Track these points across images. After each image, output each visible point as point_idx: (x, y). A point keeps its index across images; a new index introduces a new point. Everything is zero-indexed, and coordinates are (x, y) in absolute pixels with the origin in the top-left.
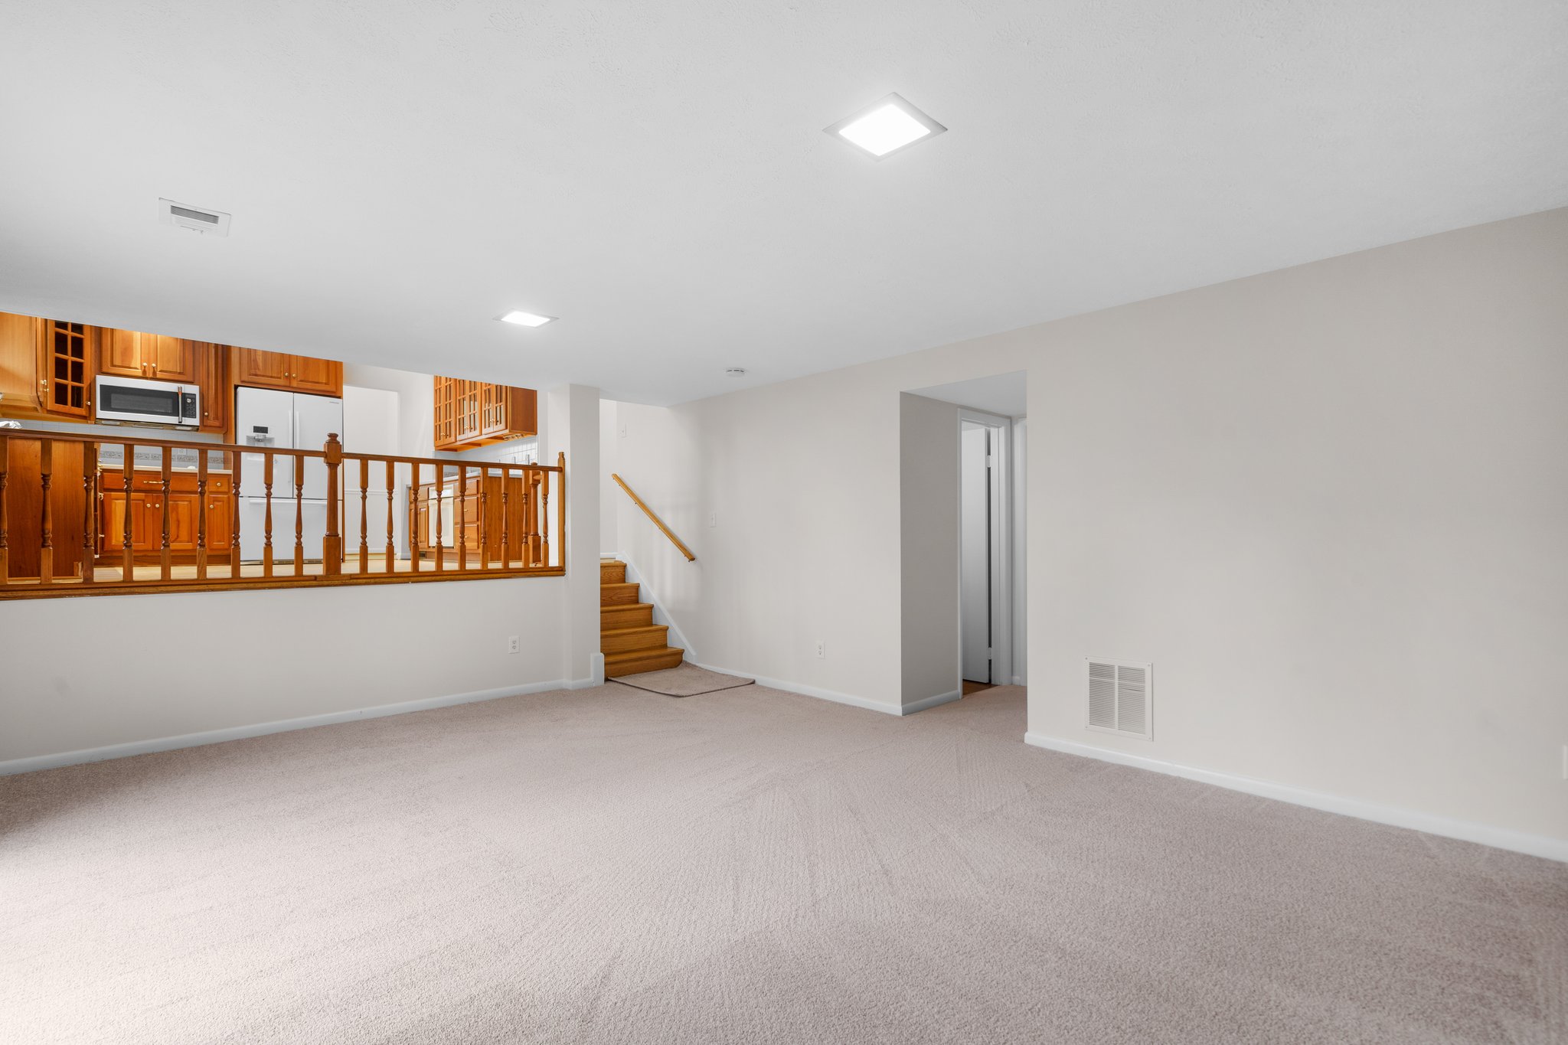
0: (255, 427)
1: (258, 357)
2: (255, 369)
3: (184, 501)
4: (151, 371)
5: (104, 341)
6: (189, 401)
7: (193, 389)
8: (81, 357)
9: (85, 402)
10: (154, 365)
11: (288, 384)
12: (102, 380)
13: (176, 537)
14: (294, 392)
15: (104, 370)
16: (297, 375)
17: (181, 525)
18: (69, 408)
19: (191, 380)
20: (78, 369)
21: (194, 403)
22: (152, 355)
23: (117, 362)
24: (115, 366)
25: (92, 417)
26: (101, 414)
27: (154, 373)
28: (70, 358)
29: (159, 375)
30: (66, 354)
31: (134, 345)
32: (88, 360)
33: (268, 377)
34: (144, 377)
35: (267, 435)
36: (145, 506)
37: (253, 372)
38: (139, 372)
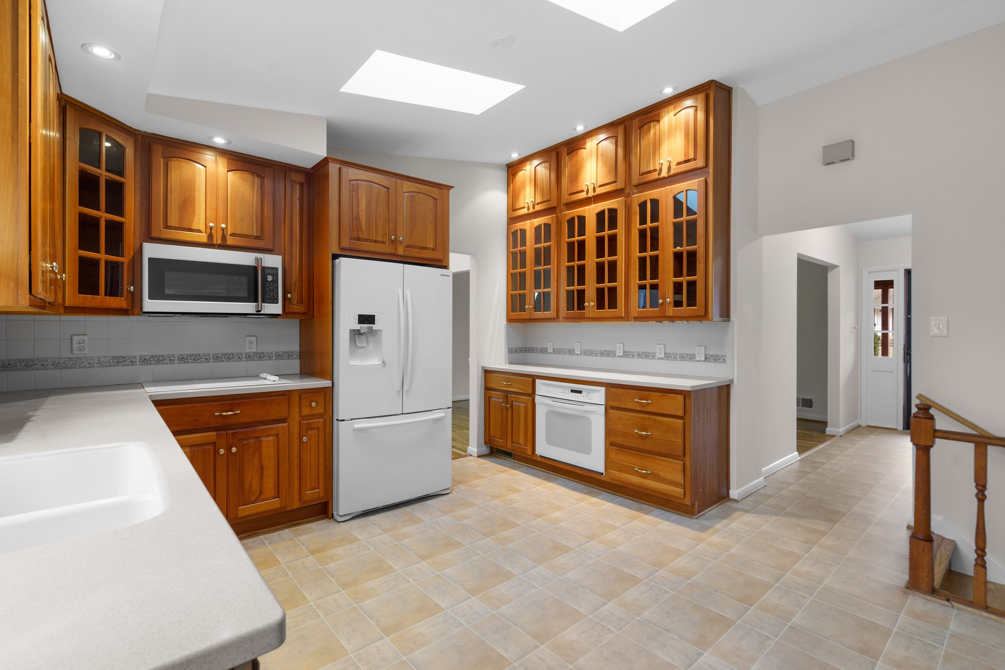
0: (360, 316)
1: (360, 213)
2: (357, 231)
3: (269, 436)
4: (220, 234)
5: (154, 188)
6: (270, 278)
7: (273, 261)
8: (121, 213)
9: (125, 287)
10: (223, 226)
11: (394, 252)
12: (152, 251)
13: (258, 493)
14: (404, 263)
15: (154, 234)
16: (403, 237)
17: (265, 473)
18: (102, 299)
19: (271, 247)
20: (116, 231)
21: (276, 281)
22: (221, 211)
23: (173, 221)
24: (170, 228)
25: (136, 310)
26: (150, 305)
27: (224, 237)
28: (104, 216)
29: (230, 241)
30: (97, 208)
31: (197, 194)
32: (131, 218)
33: (372, 241)
34: (210, 245)
35: (375, 327)
36: (216, 452)
37: (355, 234)
38: (203, 237)
